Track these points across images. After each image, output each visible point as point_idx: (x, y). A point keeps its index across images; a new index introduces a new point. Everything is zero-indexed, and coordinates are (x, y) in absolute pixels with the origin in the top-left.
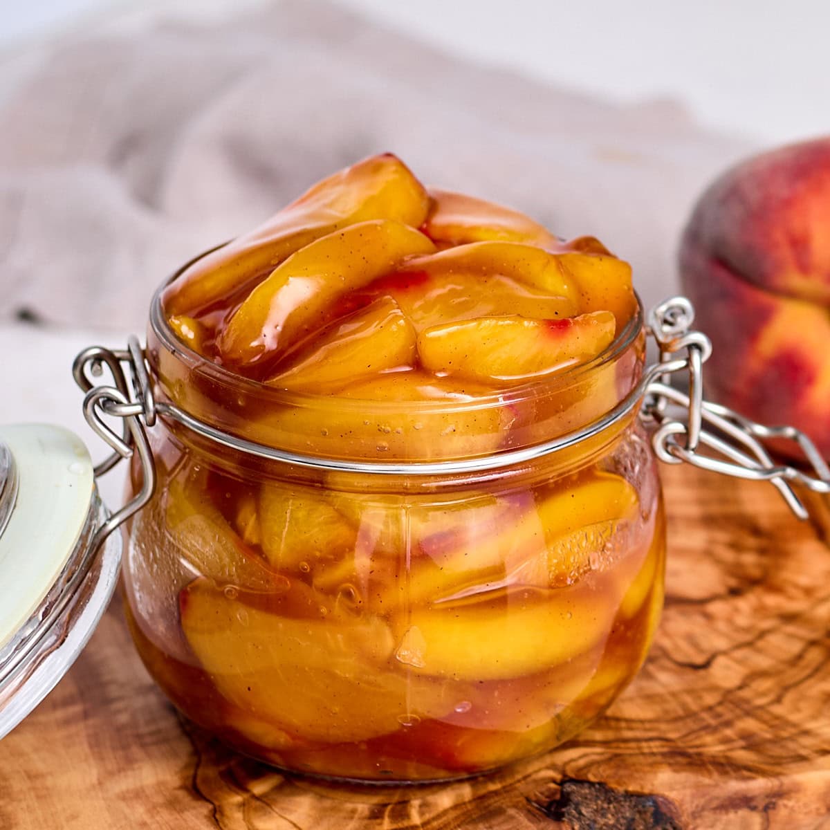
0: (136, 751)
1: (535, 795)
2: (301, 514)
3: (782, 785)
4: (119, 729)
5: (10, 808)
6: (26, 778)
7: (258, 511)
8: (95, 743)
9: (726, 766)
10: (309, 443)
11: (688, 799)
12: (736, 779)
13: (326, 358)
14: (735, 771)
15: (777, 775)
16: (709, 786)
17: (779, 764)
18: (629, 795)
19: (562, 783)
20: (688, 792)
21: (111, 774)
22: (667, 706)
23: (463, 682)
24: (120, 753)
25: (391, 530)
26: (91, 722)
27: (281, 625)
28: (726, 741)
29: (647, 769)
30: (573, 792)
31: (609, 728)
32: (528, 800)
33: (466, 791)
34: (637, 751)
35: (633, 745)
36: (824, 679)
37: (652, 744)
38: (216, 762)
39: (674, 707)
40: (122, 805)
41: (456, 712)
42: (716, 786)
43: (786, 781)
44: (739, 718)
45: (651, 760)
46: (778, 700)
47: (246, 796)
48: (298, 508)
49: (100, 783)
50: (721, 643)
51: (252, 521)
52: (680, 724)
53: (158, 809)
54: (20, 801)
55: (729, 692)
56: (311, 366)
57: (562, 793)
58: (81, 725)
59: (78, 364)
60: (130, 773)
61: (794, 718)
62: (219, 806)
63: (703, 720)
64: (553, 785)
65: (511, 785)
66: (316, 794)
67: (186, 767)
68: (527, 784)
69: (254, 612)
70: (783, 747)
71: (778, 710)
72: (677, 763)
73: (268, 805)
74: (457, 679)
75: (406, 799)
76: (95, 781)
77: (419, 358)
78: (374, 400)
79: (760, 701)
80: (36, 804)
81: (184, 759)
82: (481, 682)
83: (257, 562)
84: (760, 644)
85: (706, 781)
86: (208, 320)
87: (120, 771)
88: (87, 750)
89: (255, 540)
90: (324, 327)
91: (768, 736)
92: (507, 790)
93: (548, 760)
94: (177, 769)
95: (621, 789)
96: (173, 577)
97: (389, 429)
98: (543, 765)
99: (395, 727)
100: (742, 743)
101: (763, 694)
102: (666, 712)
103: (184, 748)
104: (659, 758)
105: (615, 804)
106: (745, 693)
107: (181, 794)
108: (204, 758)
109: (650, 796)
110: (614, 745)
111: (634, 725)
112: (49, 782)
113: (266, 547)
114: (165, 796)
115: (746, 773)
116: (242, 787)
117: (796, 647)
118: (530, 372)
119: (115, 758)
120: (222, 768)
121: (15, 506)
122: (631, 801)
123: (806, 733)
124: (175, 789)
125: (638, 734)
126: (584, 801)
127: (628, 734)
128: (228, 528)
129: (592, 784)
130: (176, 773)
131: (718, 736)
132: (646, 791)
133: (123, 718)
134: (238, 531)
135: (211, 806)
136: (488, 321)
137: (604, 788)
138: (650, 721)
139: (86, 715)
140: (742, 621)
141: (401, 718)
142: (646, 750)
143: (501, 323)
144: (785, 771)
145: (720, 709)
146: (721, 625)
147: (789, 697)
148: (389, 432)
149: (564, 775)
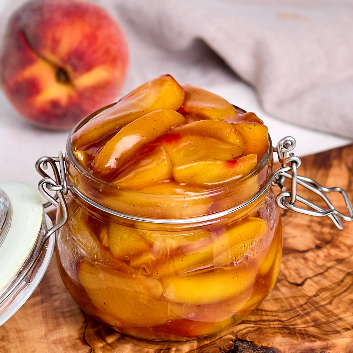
0: (61, 320)
1: (224, 347)
2: (126, 236)
3: (327, 344)
4: (55, 309)
5: (8, 346)
6: (16, 332)
7: (108, 233)
8: (45, 316)
9: (305, 335)
10: (128, 209)
11: (287, 350)
12: (309, 341)
13: (135, 176)
14: (308, 337)
15: (326, 340)
16: (297, 344)
17: (327, 335)
18: (263, 348)
19: (235, 341)
20: (288, 347)
21: (50, 331)
22: (283, 304)
23: (192, 305)
24: (55, 321)
25: (162, 245)
26: (44, 305)
27: (117, 280)
28: (306, 322)
29: (272, 335)
30: (239, 346)
31: (258, 314)
32: (220, 349)
33: (195, 344)
34: (268, 327)
35: (267, 323)
36: (351, 293)
37: (275, 323)
38: (94, 327)
39: (286, 304)
40: (54, 346)
41: (189, 317)
42: (300, 344)
43: (329, 342)
44: (313, 311)
45: (274, 331)
46: (330, 303)
47: (104, 343)
48: (124, 234)
49: (46, 335)
50: (310, 273)
51: (106, 237)
52: (288, 313)
53: (68, 349)
54: (12, 343)
55: (310, 298)
56: (129, 179)
57: (235, 346)
58: (40, 307)
59: (38, 163)
60: (58, 331)
61: (336, 312)
62: (93, 348)
63: (298, 311)
64: (231, 342)
65: (214, 341)
66: (133, 343)
67: (81, 329)
68: (221, 341)
69: (106, 274)
70: (330, 326)
71: (329, 307)
72: (284, 333)
73: (113, 348)
74: (189, 304)
75: (170, 347)
76: (44, 334)
77: (173, 177)
78: (154, 194)
79: (323, 303)
80: (19, 345)
81: (80, 324)
82: (199, 305)
83: (107, 254)
84: (326, 274)
85: (296, 342)
86: (89, 152)
87: (54, 329)
88: (42, 319)
89: (107, 245)
90: (135, 160)
91: (324, 320)
92: (212, 344)
93: (231, 330)
94: (77, 329)
95: (260, 345)
96: (75, 256)
97: (160, 205)
98: (228, 332)
99: (164, 322)
100: (313, 324)
101: (324, 299)
102: (283, 307)
103: (81, 319)
104: (277, 330)
105: (256, 352)
106: (317, 299)
107: (78, 342)
108: (89, 324)
109: (271, 348)
110: (259, 323)
111: (268, 313)
112: (25, 334)
113: (111, 248)
114: (71, 342)
115: (312, 339)
116: (103, 339)
117: (341, 276)
118: (220, 181)
119: (53, 323)
120: (96, 329)
121: (10, 226)
122: (263, 351)
123: (340, 319)
124: (76, 339)
125: (270, 318)
126: (244, 349)
127: (265, 318)
128: (96, 239)
129: (248, 342)
130: (77, 331)
131: (303, 320)
132: (270, 346)
133: (57, 304)
134: (100, 240)
135: (90, 348)
136: (202, 162)
137: (252, 344)
138: (275, 312)
139: (42, 301)
140: (320, 262)
141: (166, 319)
142: (272, 326)
143: (207, 163)
144: (329, 338)
145: (305, 306)
146: (311, 264)
147: (336, 301)
148: (160, 207)
149: (237, 338)
